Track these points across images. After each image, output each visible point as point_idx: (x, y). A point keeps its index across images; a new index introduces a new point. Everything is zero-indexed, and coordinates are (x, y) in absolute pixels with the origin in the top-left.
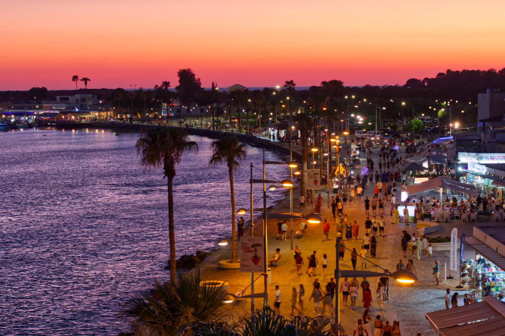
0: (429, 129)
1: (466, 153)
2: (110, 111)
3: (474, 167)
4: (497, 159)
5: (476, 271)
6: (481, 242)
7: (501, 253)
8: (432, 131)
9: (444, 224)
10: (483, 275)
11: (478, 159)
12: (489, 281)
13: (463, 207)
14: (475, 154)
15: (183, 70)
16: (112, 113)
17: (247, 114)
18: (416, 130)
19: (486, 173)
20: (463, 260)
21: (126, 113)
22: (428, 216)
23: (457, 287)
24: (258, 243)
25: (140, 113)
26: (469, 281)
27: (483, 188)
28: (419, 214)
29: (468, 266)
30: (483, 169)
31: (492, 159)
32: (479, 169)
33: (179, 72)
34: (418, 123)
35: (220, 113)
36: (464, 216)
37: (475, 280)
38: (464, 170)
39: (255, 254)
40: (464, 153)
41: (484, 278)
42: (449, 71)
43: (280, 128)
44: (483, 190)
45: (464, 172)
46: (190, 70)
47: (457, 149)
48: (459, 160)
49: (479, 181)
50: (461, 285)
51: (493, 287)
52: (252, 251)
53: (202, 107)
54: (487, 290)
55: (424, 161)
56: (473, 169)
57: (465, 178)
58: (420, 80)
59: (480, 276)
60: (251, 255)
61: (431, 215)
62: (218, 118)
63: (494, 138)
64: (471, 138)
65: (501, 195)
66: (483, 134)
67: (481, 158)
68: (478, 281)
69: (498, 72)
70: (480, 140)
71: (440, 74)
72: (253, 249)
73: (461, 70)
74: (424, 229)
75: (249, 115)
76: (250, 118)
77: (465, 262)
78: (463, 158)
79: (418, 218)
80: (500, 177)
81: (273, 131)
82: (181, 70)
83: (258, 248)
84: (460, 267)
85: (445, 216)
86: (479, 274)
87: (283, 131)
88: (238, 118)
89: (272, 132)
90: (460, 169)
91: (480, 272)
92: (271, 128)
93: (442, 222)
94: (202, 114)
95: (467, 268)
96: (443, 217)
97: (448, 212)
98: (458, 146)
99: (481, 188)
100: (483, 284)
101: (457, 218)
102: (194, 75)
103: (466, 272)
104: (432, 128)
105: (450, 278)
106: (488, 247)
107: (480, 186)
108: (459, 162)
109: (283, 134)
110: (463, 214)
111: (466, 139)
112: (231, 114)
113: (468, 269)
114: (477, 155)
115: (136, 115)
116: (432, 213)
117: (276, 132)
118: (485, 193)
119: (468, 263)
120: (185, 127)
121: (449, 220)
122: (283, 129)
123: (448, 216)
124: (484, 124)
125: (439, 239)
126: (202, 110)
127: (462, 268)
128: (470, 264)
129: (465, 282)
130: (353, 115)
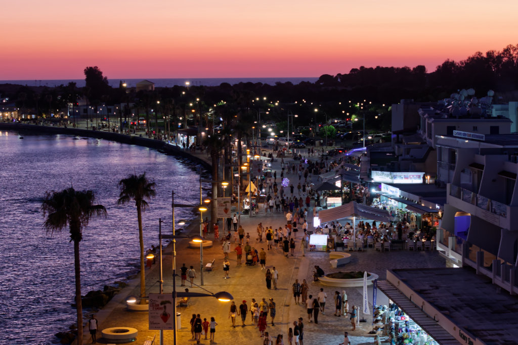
0: (342, 134)
1: (380, 172)
2: (14, 111)
3: (387, 189)
4: (411, 178)
5: (389, 319)
6: (395, 287)
7: (414, 302)
8: (345, 137)
9: (358, 254)
10: (397, 325)
11: (392, 178)
12: (402, 332)
13: (376, 235)
14: (388, 173)
15: (90, 67)
16: (16, 113)
17: (156, 114)
18: (329, 136)
19: (400, 196)
20: (377, 306)
21: (31, 114)
22: (341, 245)
23: (370, 333)
24: (167, 300)
25: (45, 114)
26: (382, 327)
27: (396, 211)
28: (332, 242)
29: (382, 312)
30: (396, 192)
31: (406, 178)
32: (393, 192)
33: (85, 70)
34: (331, 130)
35: (127, 113)
36: (377, 245)
37: (388, 328)
38: (378, 192)
39: (165, 311)
40: (377, 172)
41: (397, 329)
42: (362, 68)
43: (189, 133)
44: (397, 213)
45: (377, 194)
46: (97, 68)
47: (371, 166)
48: (372, 179)
49: (393, 204)
50: (374, 331)
51: (406, 339)
52: (161, 308)
53: (109, 107)
54: (401, 341)
55: (337, 179)
56: (386, 191)
57: (378, 200)
58: (333, 76)
59: (394, 325)
60: (161, 312)
61: (344, 243)
62: (125, 120)
63: (408, 153)
64: (385, 149)
65: (415, 220)
66: (396, 147)
67: (395, 177)
68: (391, 329)
69: (412, 70)
70: (394, 153)
71: (353, 70)
72: (163, 306)
73: (374, 67)
74: (336, 261)
75: (158, 115)
76: (159, 119)
77: (378, 308)
78: (377, 177)
79: (330, 247)
80: (414, 201)
81: (182, 136)
82: (87, 68)
83: (167, 305)
84: (374, 313)
85: (358, 245)
86: (392, 322)
87: (193, 137)
88: (147, 119)
89: (182, 138)
90: (374, 191)
91: (393, 320)
92: (180, 134)
93: (355, 251)
94: (109, 114)
95: (380, 314)
96: (356, 245)
97: (361, 240)
98: (372, 161)
99: (394, 212)
100: (397, 334)
101: (371, 246)
102: (101, 73)
103: (379, 318)
104: (345, 134)
105: (363, 321)
106: (402, 293)
107: (394, 209)
108: (373, 181)
109: (192, 140)
110: (377, 243)
111: (379, 151)
112: (140, 115)
113: (381, 316)
114: (391, 174)
115: (41, 116)
116: (345, 241)
117: (185, 138)
118: (399, 217)
119: (382, 309)
120: (92, 129)
121: (362, 249)
122: (193, 135)
123: (361, 245)
124: (398, 137)
125: (352, 274)
126: (109, 111)
127: (376, 314)
128: (383, 310)
129: (378, 329)
130: (264, 127)
